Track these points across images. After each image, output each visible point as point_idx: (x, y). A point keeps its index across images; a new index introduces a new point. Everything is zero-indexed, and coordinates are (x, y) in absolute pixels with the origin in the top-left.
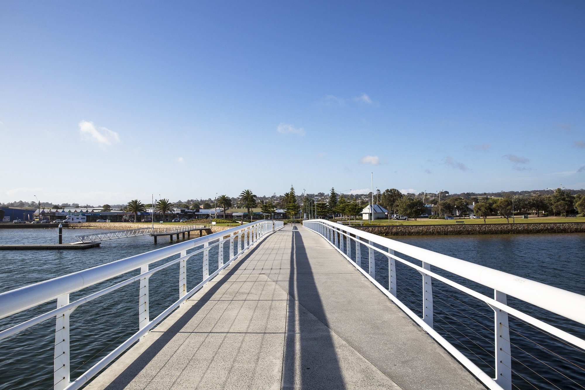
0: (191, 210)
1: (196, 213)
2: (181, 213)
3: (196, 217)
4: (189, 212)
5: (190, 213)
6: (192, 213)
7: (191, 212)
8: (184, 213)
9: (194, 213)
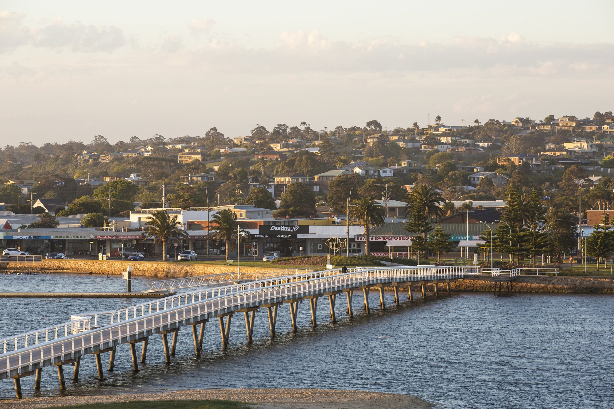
0: (287, 228)
1: (299, 236)
2: (261, 236)
3: (301, 248)
4: (281, 232)
5: (283, 236)
6: (289, 236)
7: (286, 233)
8: (267, 236)
9: (294, 235)
